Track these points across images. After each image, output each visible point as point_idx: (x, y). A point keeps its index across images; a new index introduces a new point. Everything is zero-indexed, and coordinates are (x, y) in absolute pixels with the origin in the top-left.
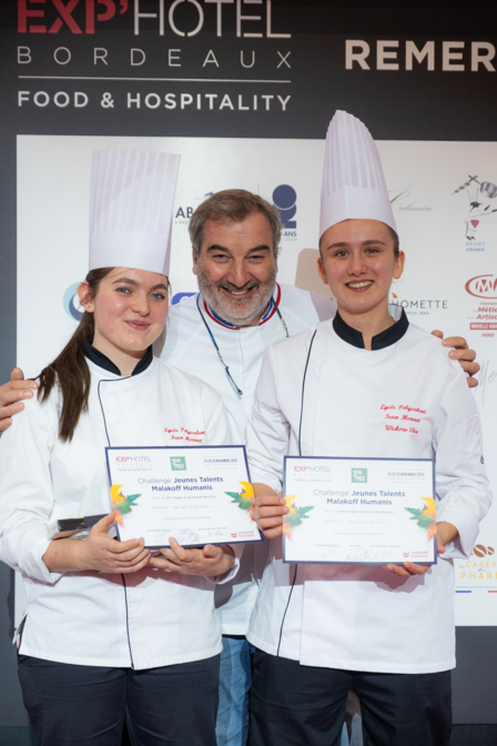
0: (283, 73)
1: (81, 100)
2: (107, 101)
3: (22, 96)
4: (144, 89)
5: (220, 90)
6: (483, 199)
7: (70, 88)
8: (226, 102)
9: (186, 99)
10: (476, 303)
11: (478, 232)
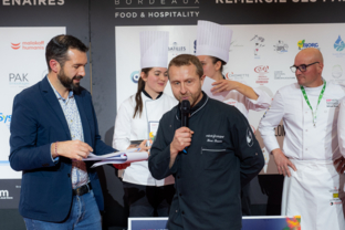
0: (197, 5)
1: (135, 15)
2: (143, 15)
3: (117, 15)
4: (154, 11)
5: (177, 11)
6: (259, 42)
7: (131, 11)
8: (179, 14)
9: (167, 14)
10: (258, 75)
11: (258, 53)
